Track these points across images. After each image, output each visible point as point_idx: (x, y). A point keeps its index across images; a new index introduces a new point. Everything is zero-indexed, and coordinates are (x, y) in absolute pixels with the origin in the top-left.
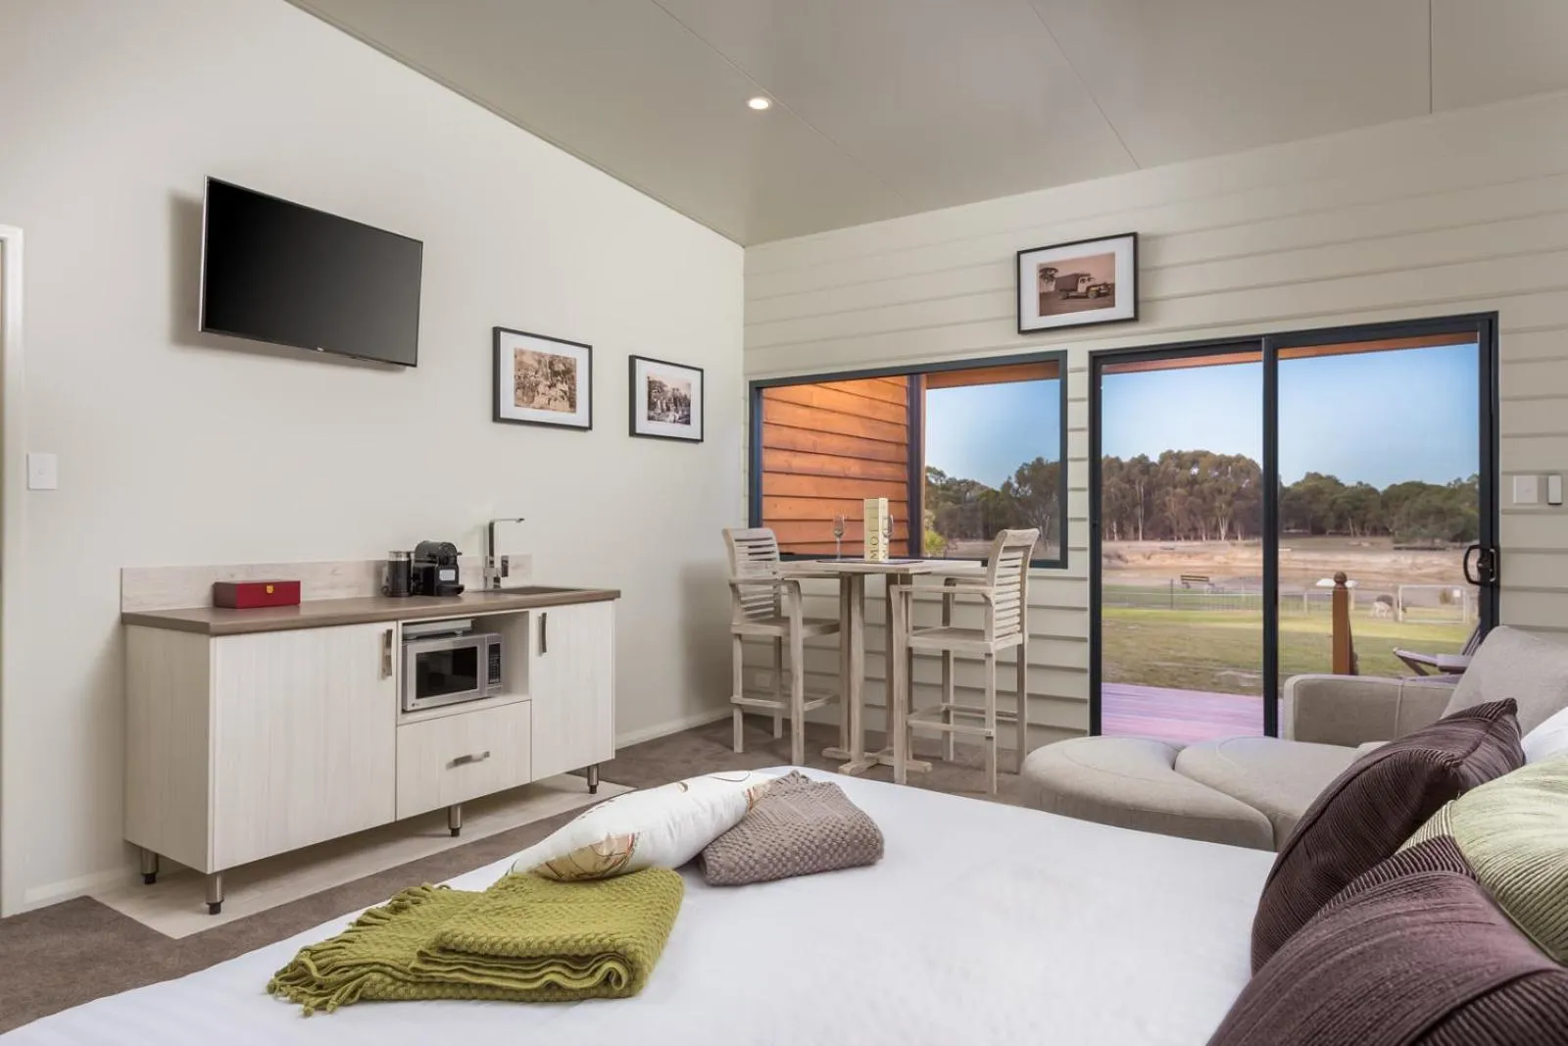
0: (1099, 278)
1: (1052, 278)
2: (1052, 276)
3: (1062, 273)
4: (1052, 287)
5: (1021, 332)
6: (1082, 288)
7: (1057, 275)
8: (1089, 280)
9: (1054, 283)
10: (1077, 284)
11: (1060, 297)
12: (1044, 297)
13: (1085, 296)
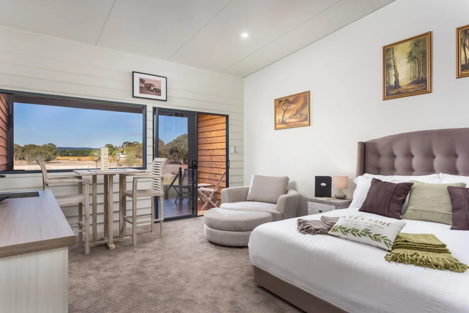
0: (157, 87)
1: (143, 83)
2: (143, 82)
3: (146, 82)
4: (143, 86)
5: (133, 97)
6: (152, 88)
7: (145, 82)
8: (154, 87)
9: (144, 84)
10: (151, 86)
11: (146, 89)
12: (141, 88)
13: (153, 91)
